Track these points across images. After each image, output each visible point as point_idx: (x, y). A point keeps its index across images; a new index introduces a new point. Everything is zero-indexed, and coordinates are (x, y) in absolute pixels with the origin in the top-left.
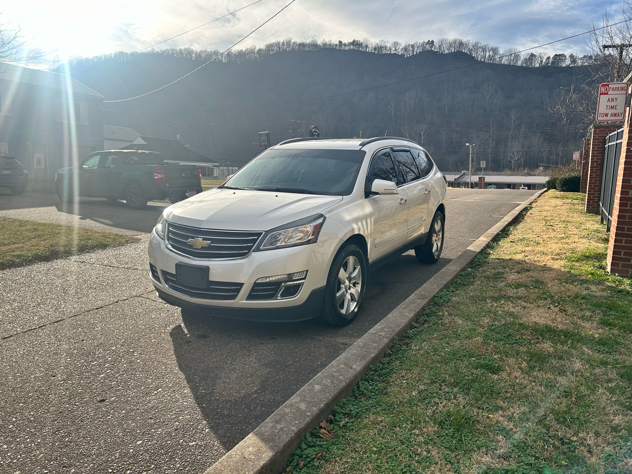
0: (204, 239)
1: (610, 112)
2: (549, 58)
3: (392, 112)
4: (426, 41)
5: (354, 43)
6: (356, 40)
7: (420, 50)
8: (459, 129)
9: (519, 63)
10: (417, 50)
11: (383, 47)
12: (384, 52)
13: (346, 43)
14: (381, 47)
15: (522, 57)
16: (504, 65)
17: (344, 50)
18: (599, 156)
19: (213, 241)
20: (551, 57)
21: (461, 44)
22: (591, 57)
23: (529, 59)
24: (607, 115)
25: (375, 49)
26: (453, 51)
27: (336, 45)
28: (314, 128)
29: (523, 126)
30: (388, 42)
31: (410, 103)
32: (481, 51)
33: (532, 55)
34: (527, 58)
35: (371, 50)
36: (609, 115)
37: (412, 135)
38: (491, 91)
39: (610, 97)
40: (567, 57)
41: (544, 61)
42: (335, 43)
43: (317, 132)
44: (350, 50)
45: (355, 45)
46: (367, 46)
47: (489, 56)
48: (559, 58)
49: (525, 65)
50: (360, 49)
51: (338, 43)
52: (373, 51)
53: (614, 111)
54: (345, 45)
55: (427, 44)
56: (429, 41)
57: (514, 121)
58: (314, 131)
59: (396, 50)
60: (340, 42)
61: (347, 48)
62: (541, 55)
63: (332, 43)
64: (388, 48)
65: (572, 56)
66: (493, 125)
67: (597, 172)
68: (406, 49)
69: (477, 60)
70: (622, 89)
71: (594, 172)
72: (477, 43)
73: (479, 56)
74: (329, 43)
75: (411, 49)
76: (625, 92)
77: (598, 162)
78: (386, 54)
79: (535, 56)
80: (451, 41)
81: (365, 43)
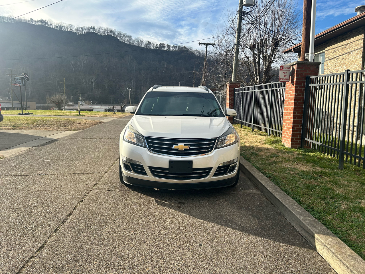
0: (185, 145)
1: (284, 78)
2: (157, 45)
3: (72, 67)
4: (90, 27)
5: (41, 21)
6: (43, 19)
7: (87, 31)
8: (114, 80)
9: (143, 46)
10: (85, 31)
11: (62, 26)
12: (63, 29)
13: (36, 20)
14: (61, 26)
15: (144, 43)
16: (135, 46)
17: (34, 25)
18: (232, 97)
19: (191, 145)
20: (158, 44)
21: (111, 31)
22: (176, 47)
23: (148, 44)
24: (283, 79)
25: (57, 27)
26: (107, 35)
27: (29, 21)
28: (24, 74)
29: (148, 80)
30: (65, 23)
31: (83, 62)
32: (123, 37)
33: (149, 42)
34: (147, 43)
35: (54, 27)
36: (284, 79)
37: (87, 82)
38: (130, 59)
39: (284, 71)
40: (166, 45)
41: (155, 46)
42: (28, 19)
43: (27, 77)
44: (39, 25)
45: (43, 23)
46: (51, 24)
47: (127, 40)
48: (162, 45)
49: (146, 47)
50: (47, 26)
51: (30, 20)
52: (56, 28)
53: (285, 78)
54: (35, 21)
55: (91, 28)
56: (92, 27)
57: (144, 77)
58: (25, 77)
59: (71, 29)
60: (31, 19)
61: (37, 24)
62: (153, 43)
63: (25, 19)
64: (66, 27)
65: (168, 45)
66: (133, 79)
67: (232, 105)
68: (77, 30)
69: (121, 42)
70: (288, 68)
71: (231, 105)
72: (120, 32)
73: (122, 39)
74: (23, 19)
75: (81, 30)
76: (289, 70)
77: (232, 100)
78: (65, 31)
79: (151, 43)
80: (105, 29)
81: (50, 22)
